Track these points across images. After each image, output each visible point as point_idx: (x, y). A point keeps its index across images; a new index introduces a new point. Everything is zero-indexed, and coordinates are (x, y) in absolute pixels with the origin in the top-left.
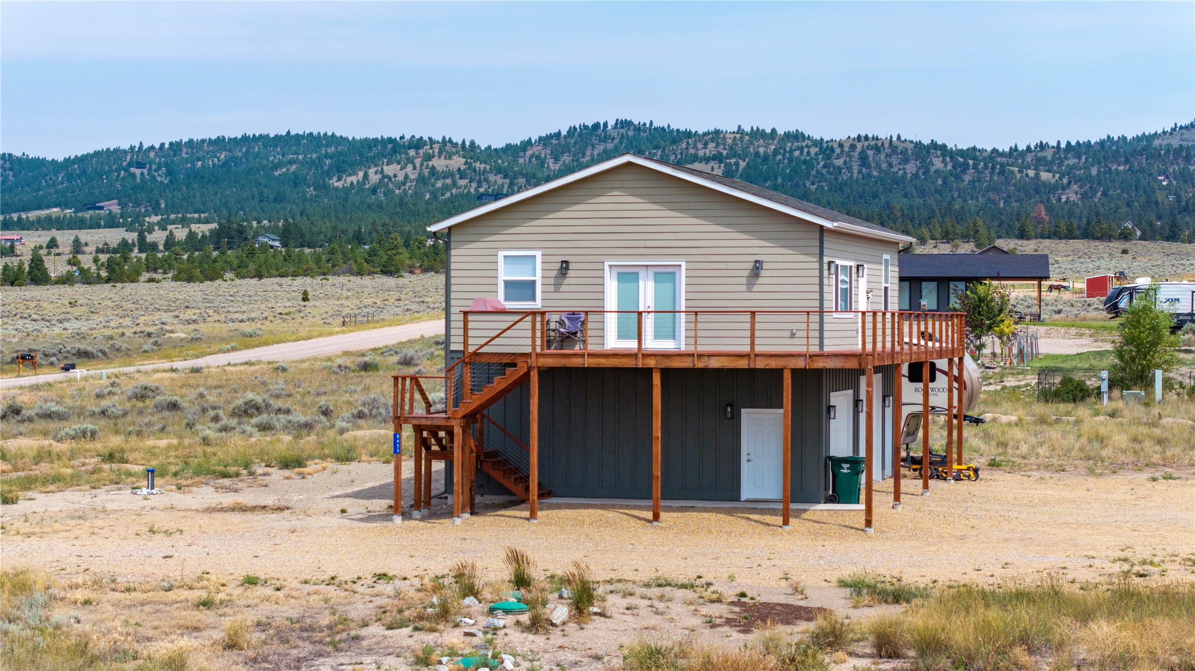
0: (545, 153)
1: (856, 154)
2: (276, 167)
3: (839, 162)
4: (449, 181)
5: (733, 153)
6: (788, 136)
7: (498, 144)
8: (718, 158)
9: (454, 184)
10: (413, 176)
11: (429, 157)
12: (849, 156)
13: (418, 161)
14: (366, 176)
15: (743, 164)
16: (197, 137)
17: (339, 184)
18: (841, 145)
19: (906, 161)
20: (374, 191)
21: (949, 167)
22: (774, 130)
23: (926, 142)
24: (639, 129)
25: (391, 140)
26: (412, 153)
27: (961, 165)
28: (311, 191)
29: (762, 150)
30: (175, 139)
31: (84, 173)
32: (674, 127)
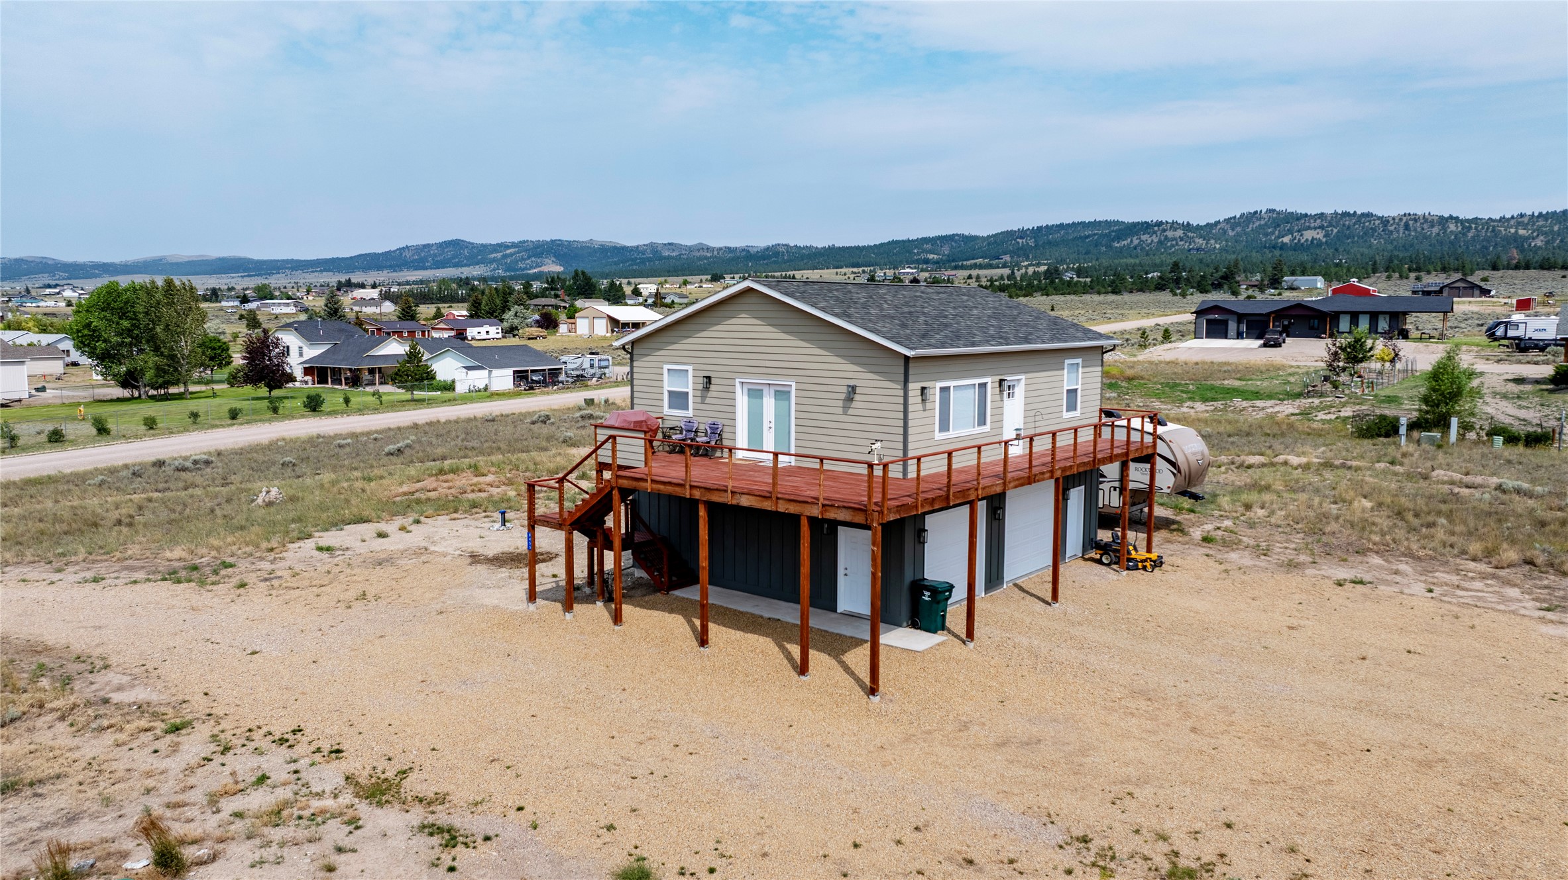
0: (1227, 227)
1: (1402, 224)
2: (1087, 237)
3: (1392, 228)
4: (1174, 242)
5: (1330, 225)
6: (1363, 214)
7: (1203, 223)
8: (1322, 227)
9: (1177, 244)
10: (1156, 240)
11: (1164, 231)
12: (1398, 224)
13: (1159, 233)
14: (1132, 241)
15: (1335, 230)
16: (1050, 223)
17: (1118, 245)
18: (1394, 219)
19: (1432, 226)
20: (1135, 248)
21: (1460, 229)
22: (1355, 212)
23: (1446, 215)
24: (1279, 213)
25: (1146, 223)
26: (1156, 228)
27: (1467, 227)
28: (1104, 249)
29: (1347, 223)
30: (1040, 225)
31: (995, 242)
32: (1299, 212)
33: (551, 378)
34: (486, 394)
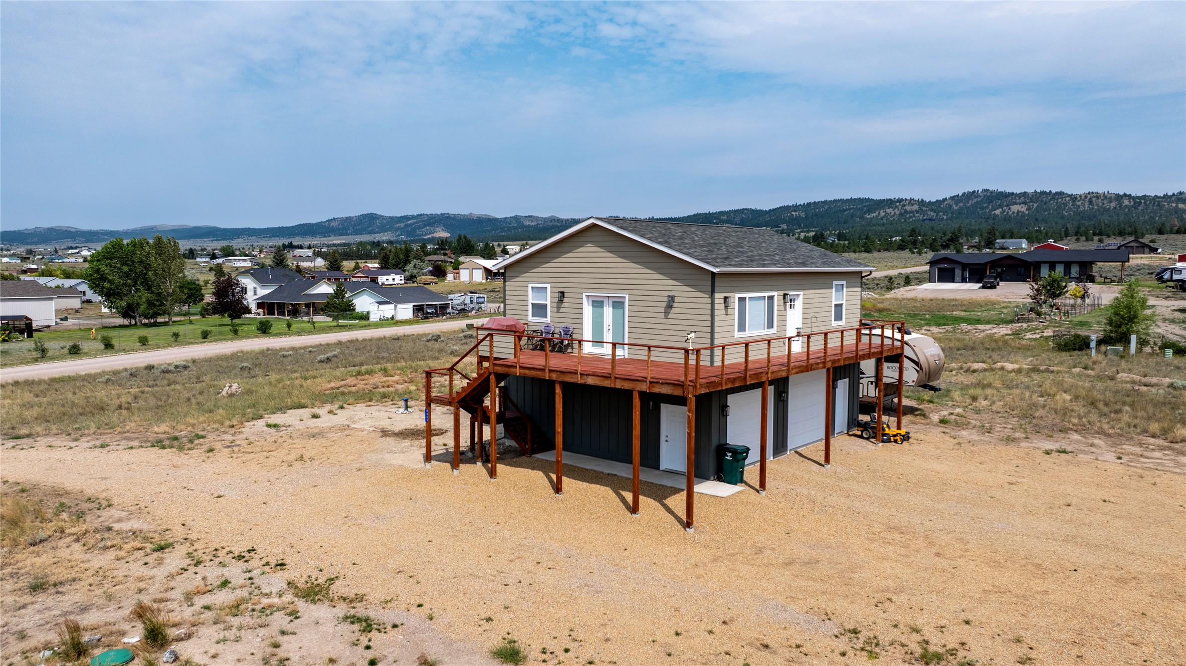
0: (952, 203)
1: (1087, 200)
2: (845, 211)
3: (1079, 203)
4: (912, 215)
5: (1032, 201)
6: (1056, 193)
7: (933, 200)
8: (1025, 203)
9: (914, 216)
10: (898, 213)
11: (904, 206)
12: (1084, 200)
13: (900, 207)
14: (879, 213)
15: (1035, 205)
17: (869, 217)
18: (1080, 196)
19: (1111, 202)
20: (882, 219)
21: (1132, 204)
22: (1050, 191)
23: (1121, 193)
24: (991, 192)
25: (890, 200)
26: (898, 204)
27: (1138, 202)
28: (858, 219)
29: (1044, 199)
31: (775, 214)
32: (1007, 191)
33: (441, 311)
34: (393, 321)
